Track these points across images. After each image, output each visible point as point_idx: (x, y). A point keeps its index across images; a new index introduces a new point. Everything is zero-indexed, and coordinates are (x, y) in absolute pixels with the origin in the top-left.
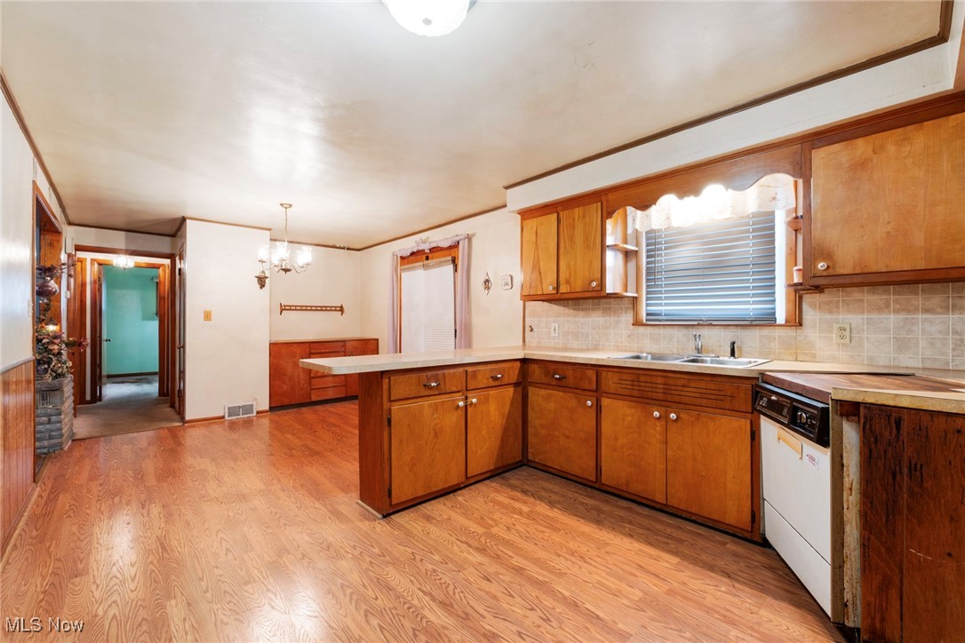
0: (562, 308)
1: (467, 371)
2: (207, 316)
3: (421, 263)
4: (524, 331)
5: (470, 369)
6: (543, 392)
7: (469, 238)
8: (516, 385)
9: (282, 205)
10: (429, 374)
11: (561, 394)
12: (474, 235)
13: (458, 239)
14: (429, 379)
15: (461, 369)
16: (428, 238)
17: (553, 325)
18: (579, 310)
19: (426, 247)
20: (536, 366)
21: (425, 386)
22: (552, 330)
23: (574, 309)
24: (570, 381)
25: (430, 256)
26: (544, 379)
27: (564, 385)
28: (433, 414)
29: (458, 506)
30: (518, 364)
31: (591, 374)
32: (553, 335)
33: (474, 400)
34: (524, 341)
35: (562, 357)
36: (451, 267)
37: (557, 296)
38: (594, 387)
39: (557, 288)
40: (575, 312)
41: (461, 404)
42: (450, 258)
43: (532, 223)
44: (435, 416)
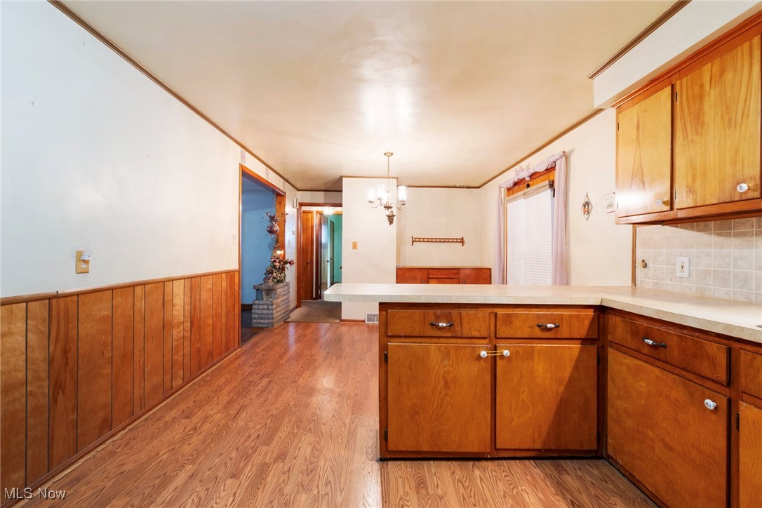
0: (695, 234)
1: (496, 314)
2: (355, 246)
3: (522, 193)
4: (634, 267)
6: (628, 360)
7: (566, 156)
8: (585, 341)
9: (385, 154)
10: (439, 312)
11: (657, 371)
12: (572, 151)
13: (553, 159)
14: (438, 318)
15: (489, 310)
16: (529, 164)
17: (679, 260)
18: (729, 235)
21: (432, 325)
22: (678, 267)
23: (720, 235)
24: (674, 353)
25: (530, 183)
26: (631, 342)
27: (662, 356)
28: (442, 360)
30: (591, 312)
32: (678, 274)
33: (506, 353)
34: (634, 280)
36: (549, 192)
37: (672, 215)
39: (671, 203)
40: (720, 240)
41: (484, 354)
42: (547, 182)
43: (632, 113)
44: (446, 362)
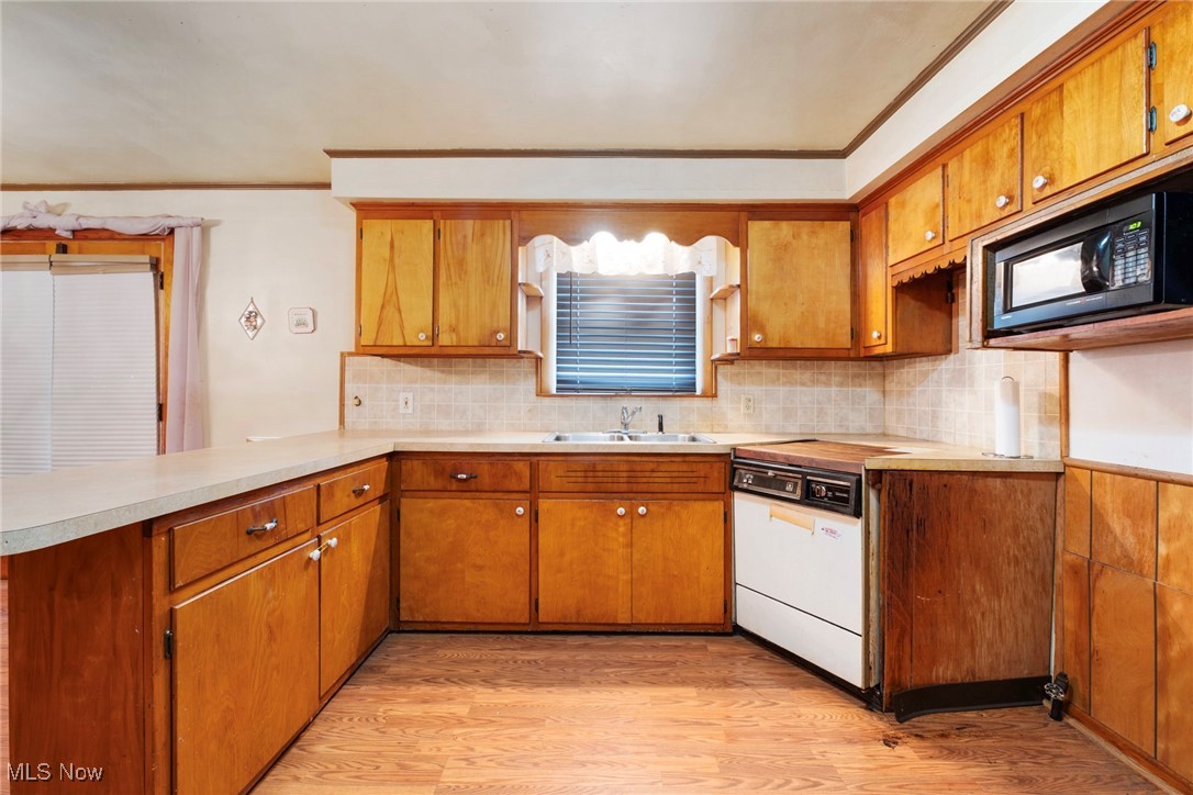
0: (419, 369)
1: (319, 485)
4: (342, 405)
5: (323, 482)
6: (431, 504)
7: (205, 228)
8: (382, 499)
10: (257, 505)
11: (467, 503)
12: (216, 223)
13: (172, 223)
14: (256, 515)
15: (310, 485)
17: (402, 396)
18: (450, 372)
19: (63, 225)
20: (416, 463)
21: (249, 533)
22: (402, 403)
23: (443, 372)
24: (486, 480)
25: (73, 245)
26: (433, 482)
27: (473, 487)
28: (266, 593)
29: (333, 767)
31: (523, 468)
32: (402, 410)
33: (333, 542)
34: (342, 422)
35: (471, 445)
37: (433, 351)
38: (526, 485)
39: (434, 337)
40: (443, 376)
41: (315, 554)
42: (146, 259)
44: (271, 594)
